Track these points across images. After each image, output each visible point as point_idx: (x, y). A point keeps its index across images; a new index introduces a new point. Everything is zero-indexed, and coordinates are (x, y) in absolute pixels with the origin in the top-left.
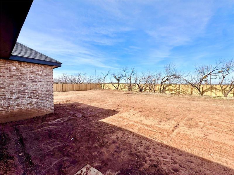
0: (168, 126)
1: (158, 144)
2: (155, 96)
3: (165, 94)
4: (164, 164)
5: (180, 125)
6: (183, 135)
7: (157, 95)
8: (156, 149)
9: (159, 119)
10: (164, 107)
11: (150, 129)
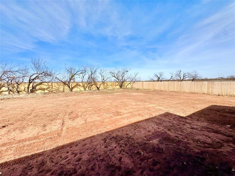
0: (55, 127)
1: (53, 151)
2: (21, 98)
3: (36, 95)
4: (68, 164)
5: (65, 121)
6: (71, 128)
7: (24, 97)
8: (53, 157)
9: (42, 124)
10: (41, 109)
11: (35, 141)
